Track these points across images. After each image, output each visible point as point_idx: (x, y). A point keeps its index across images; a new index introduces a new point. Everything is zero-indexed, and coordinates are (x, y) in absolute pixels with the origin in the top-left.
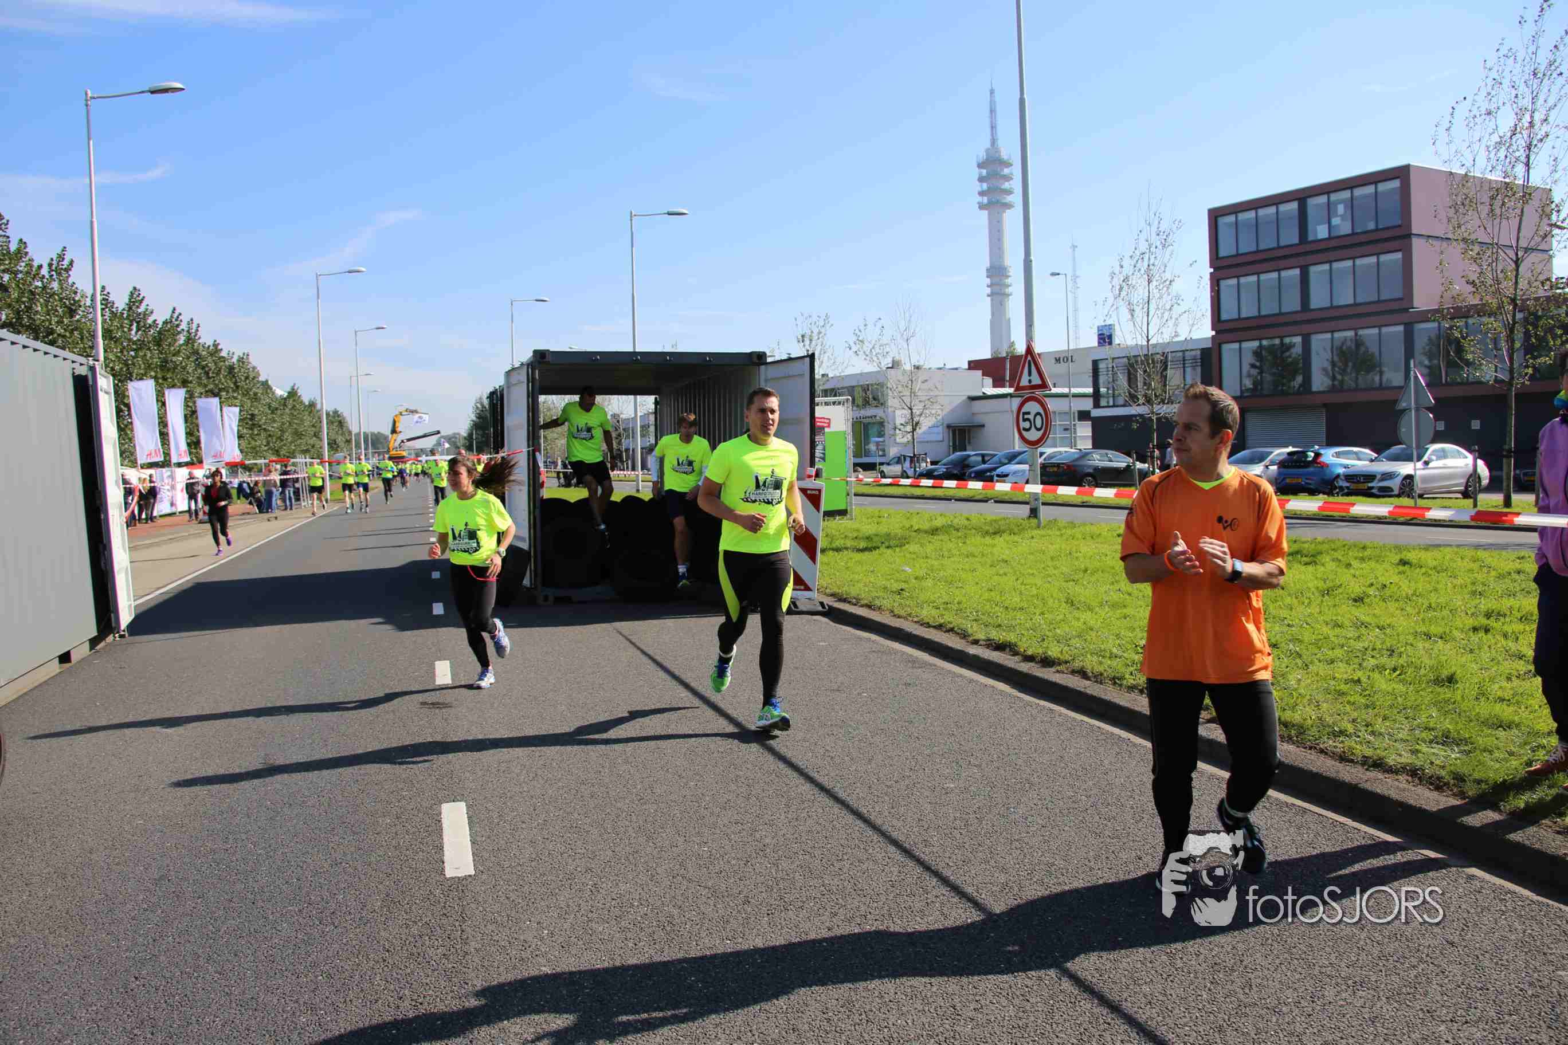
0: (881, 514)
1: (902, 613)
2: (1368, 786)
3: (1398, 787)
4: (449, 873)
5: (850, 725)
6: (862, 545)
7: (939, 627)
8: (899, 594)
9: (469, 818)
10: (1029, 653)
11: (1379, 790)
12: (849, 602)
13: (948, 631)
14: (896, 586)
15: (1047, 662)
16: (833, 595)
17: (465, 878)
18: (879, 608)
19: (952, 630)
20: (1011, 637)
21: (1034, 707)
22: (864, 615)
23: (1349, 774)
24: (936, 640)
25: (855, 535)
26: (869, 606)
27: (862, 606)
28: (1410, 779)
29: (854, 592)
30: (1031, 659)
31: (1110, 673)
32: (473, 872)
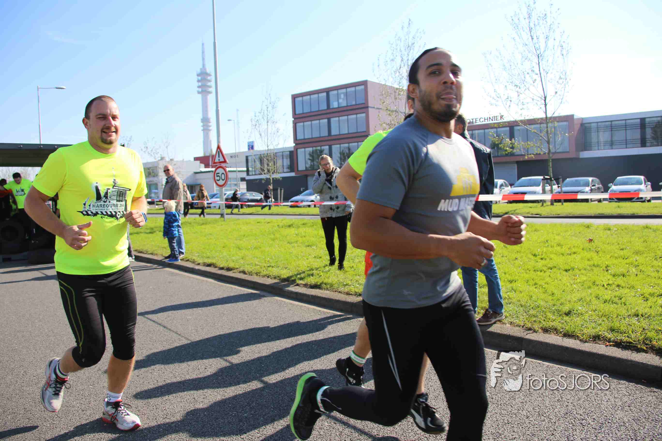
10: (221, 266)
15: (229, 269)
20: (214, 261)
30: (222, 269)
31: (255, 271)
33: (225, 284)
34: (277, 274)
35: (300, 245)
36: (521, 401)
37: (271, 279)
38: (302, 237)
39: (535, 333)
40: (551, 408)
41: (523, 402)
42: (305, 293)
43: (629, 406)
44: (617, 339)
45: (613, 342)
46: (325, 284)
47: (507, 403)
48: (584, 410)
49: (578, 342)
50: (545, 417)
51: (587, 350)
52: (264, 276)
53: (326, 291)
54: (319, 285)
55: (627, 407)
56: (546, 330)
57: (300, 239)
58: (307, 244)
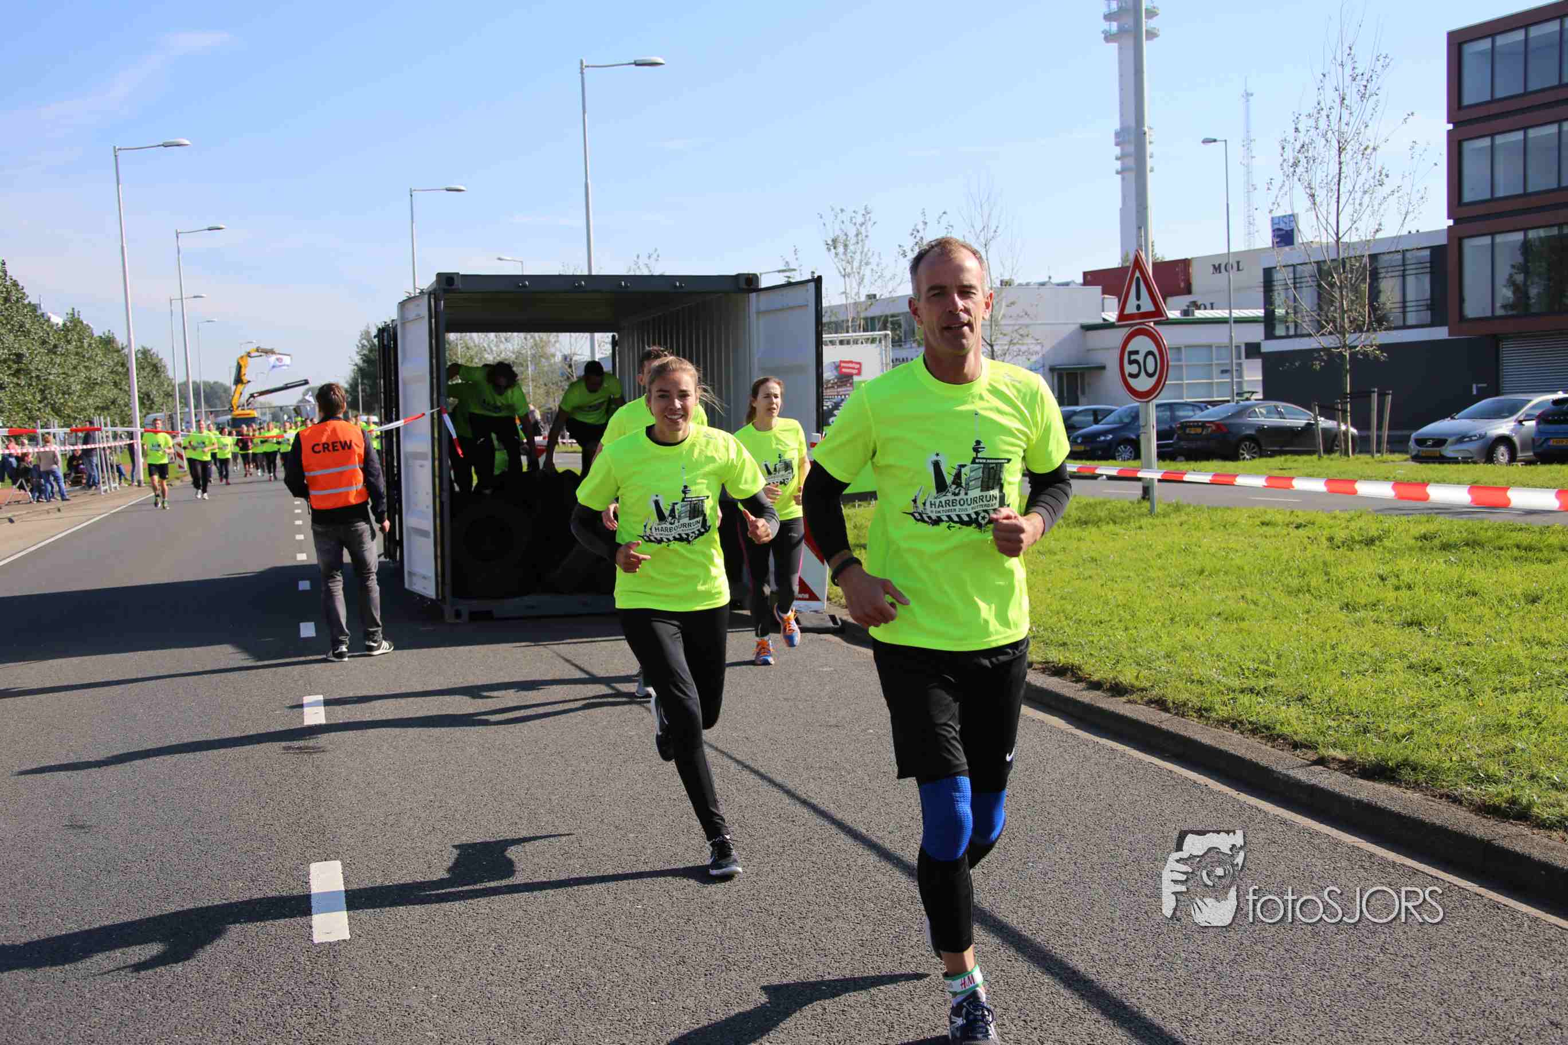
2: (1505, 844)
4: (318, 938)
10: (1096, 678)
11: (1519, 847)
15: (1117, 690)
17: (338, 943)
21: (1090, 746)
23: (1482, 828)
30: (1096, 686)
31: (1195, 702)
32: (348, 937)
33: (1096, 739)
34: (1262, 718)
37: (1242, 733)
42: (1337, 790)
52: (1222, 722)
53: (1409, 793)
54: (1392, 770)
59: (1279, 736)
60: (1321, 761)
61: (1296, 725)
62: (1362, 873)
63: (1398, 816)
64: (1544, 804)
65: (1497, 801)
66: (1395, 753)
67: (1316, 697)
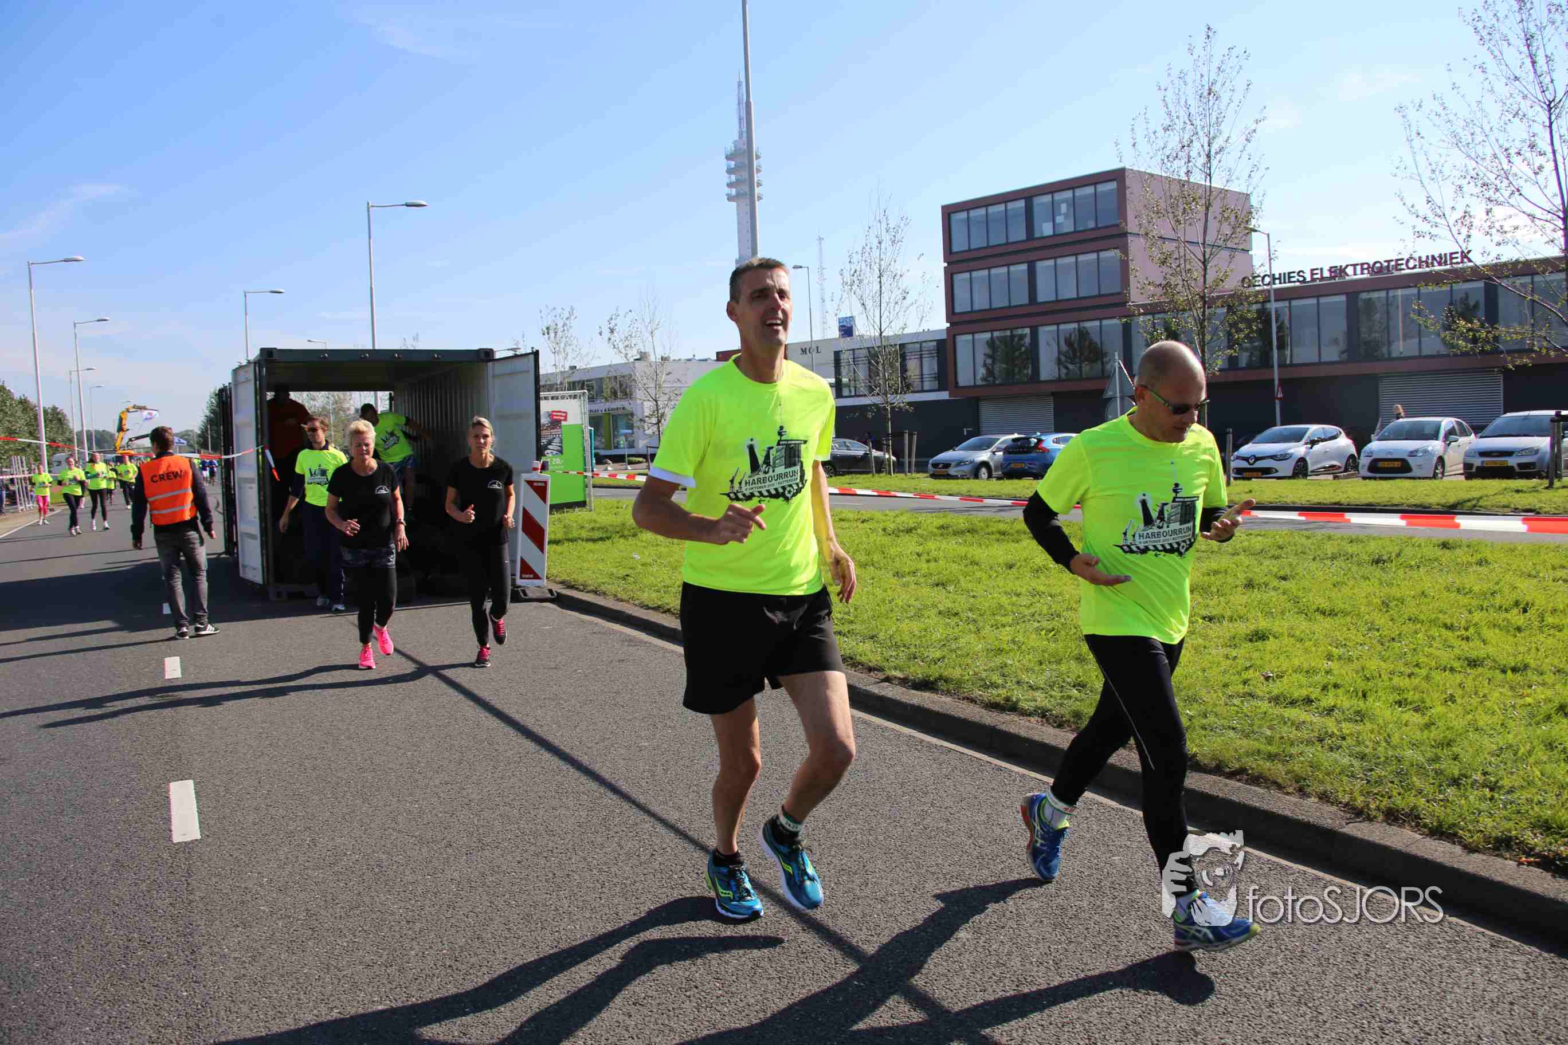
0: (620, 505)
1: (625, 597)
2: (1004, 727)
3: (1028, 727)
4: (176, 839)
5: (561, 698)
6: (597, 534)
7: (657, 609)
8: (624, 579)
9: (196, 793)
11: (1013, 729)
12: (577, 589)
13: (665, 612)
14: (623, 572)
16: (562, 583)
17: (192, 842)
18: (604, 593)
19: (669, 610)
22: (589, 599)
23: (989, 718)
24: (653, 620)
25: (592, 525)
26: (595, 592)
27: (588, 592)
28: (1040, 719)
29: (580, 578)
32: (199, 837)
35: (922, 580)
36: (1273, 971)
38: (928, 561)
39: (1366, 824)
40: (1333, 991)
41: (1276, 973)
43: (1512, 1004)
44: (1550, 850)
45: (1538, 855)
46: (946, 681)
47: (1242, 972)
48: (1404, 1002)
49: (1458, 849)
50: (1310, 1008)
51: (1470, 869)
53: (944, 698)
55: (1507, 1006)
56: (1392, 816)
57: (925, 565)
58: (935, 579)
59: (859, 663)
60: (888, 679)
61: (871, 656)
62: (917, 754)
63: (937, 714)
64: (1026, 700)
65: (998, 699)
66: (934, 672)
67: (882, 636)
